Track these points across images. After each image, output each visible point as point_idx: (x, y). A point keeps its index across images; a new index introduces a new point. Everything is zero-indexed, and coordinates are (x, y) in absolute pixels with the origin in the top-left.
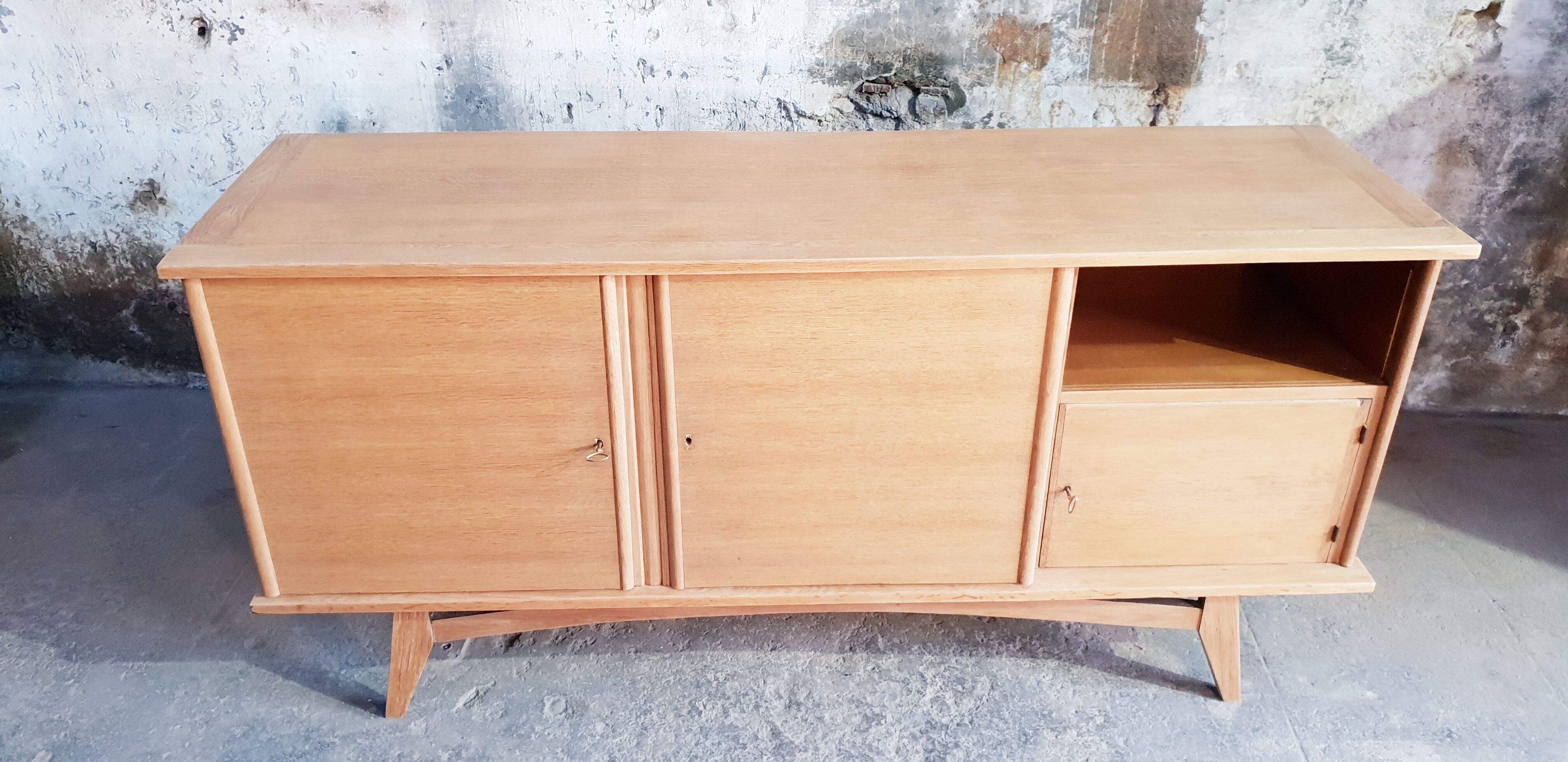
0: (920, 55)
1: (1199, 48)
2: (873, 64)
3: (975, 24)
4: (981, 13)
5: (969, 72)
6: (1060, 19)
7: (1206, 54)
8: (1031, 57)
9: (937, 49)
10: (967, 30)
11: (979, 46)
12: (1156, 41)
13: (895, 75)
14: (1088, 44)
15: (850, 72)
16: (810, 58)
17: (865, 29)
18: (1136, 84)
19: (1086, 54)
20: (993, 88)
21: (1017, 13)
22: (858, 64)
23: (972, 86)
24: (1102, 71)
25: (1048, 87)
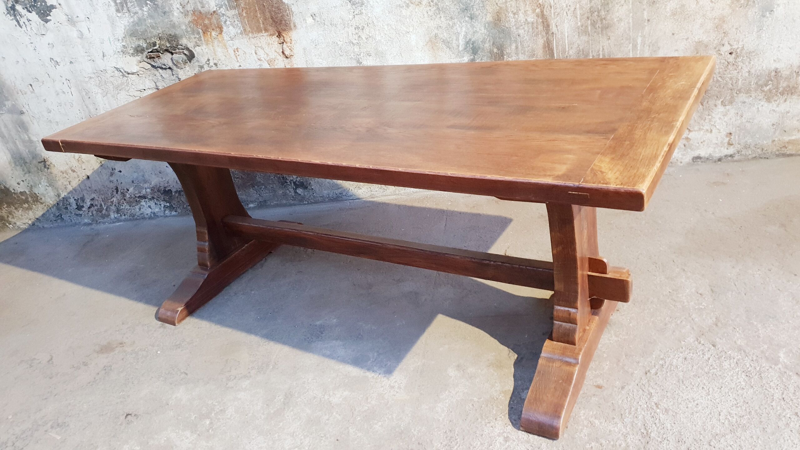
0: (166, 36)
1: (289, 10)
2: (147, 44)
3: (184, 17)
4: (184, 11)
5: (190, 41)
6: (220, 8)
7: (293, 13)
8: (215, 28)
9: (172, 32)
10: (181, 20)
11: (190, 27)
12: (267, 10)
13: (159, 47)
14: (237, 17)
15: (139, 49)
16: (119, 45)
17: (137, 28)
18: (267, 33)
19: (238, 22)
20: (204, 47)
21: (200, 8)
22: (141, 45)
23: (195, 47)
24: (249, 29)
25: (228, 42)
